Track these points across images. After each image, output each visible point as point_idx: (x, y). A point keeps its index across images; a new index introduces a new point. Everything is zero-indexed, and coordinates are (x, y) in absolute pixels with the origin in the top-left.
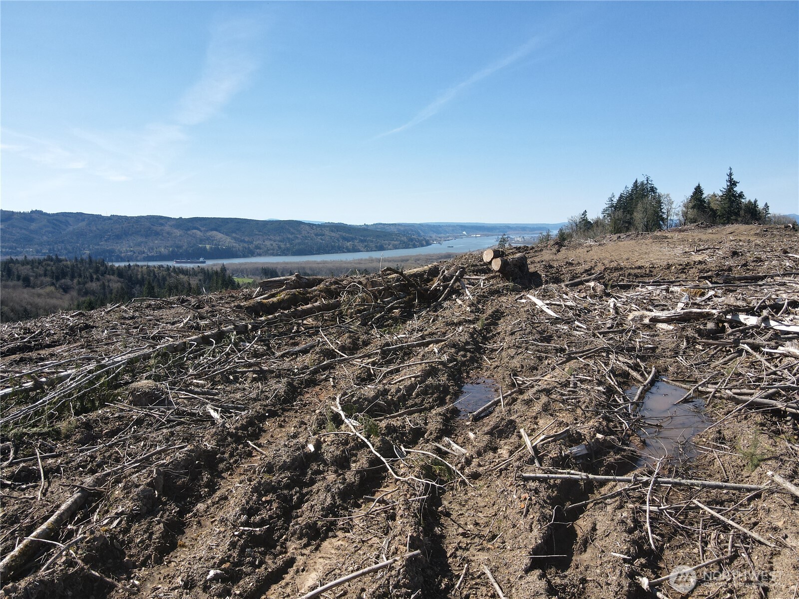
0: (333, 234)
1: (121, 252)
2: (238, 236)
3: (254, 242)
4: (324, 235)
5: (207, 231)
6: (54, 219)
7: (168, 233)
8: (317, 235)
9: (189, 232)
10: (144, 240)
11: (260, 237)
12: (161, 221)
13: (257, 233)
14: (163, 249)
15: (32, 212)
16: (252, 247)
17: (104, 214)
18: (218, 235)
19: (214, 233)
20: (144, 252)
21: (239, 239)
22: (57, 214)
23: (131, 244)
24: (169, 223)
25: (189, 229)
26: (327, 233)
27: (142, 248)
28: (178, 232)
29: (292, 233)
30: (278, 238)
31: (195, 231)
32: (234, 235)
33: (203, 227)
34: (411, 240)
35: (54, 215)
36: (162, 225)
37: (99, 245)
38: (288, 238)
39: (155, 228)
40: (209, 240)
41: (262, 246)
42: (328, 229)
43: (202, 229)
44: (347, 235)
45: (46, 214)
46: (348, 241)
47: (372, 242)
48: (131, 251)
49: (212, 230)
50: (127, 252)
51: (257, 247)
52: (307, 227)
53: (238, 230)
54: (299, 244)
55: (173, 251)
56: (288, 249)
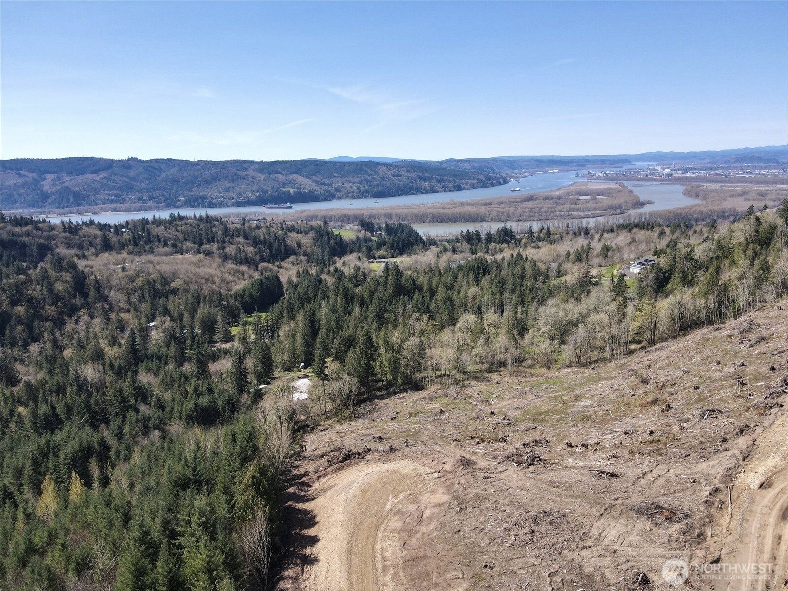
0: (410, 175)
1: (212, 198)
2: (318, 179)
3: (334, 185)
4: (400, 176)
5: (288, 174)
6: (149, 166)
7: (253, 178)
8: (394, 176)
9: (272, 176)
10: (231, 184)
11: (339, 179)
12: (244, 165)
13: (336, 175)
14: (250, 195)
15: (129, 159)
16: (332, 189)
17: (191, 160)
18: (300, 179)
19: (295, 176)
20: (233, 198)
21: (318, 182)
22: (151, 161)
23: (220, 189)
24: (252, 167)
25: (271, 173)
26: (404, 173)
27: (231, 194)
28: (262, 177)
29: (370, 175)
30: (356, 180)
31: (277, 175)
32: (314, 178)
33: (284, 170)
34: (489, 178)
35: (147, 161)
36: (246, 169)
37: (191, 191)
38: (366, 180)
39: (240, 173)
40: (291, 183)
41: (342, 189)
42: (405, 169)
43: (284, 173)
44: (424, 175)
45: (141, 161)
46: (425, 181)
47: (449, 181)
48: (222, 197)
49: (293, 173)
50: (218, 198)
51: (338, 190)
52: (384, 168)
53: (318, 172)
54: (378, 186)
55: (259, 196)
56: (367, 192)
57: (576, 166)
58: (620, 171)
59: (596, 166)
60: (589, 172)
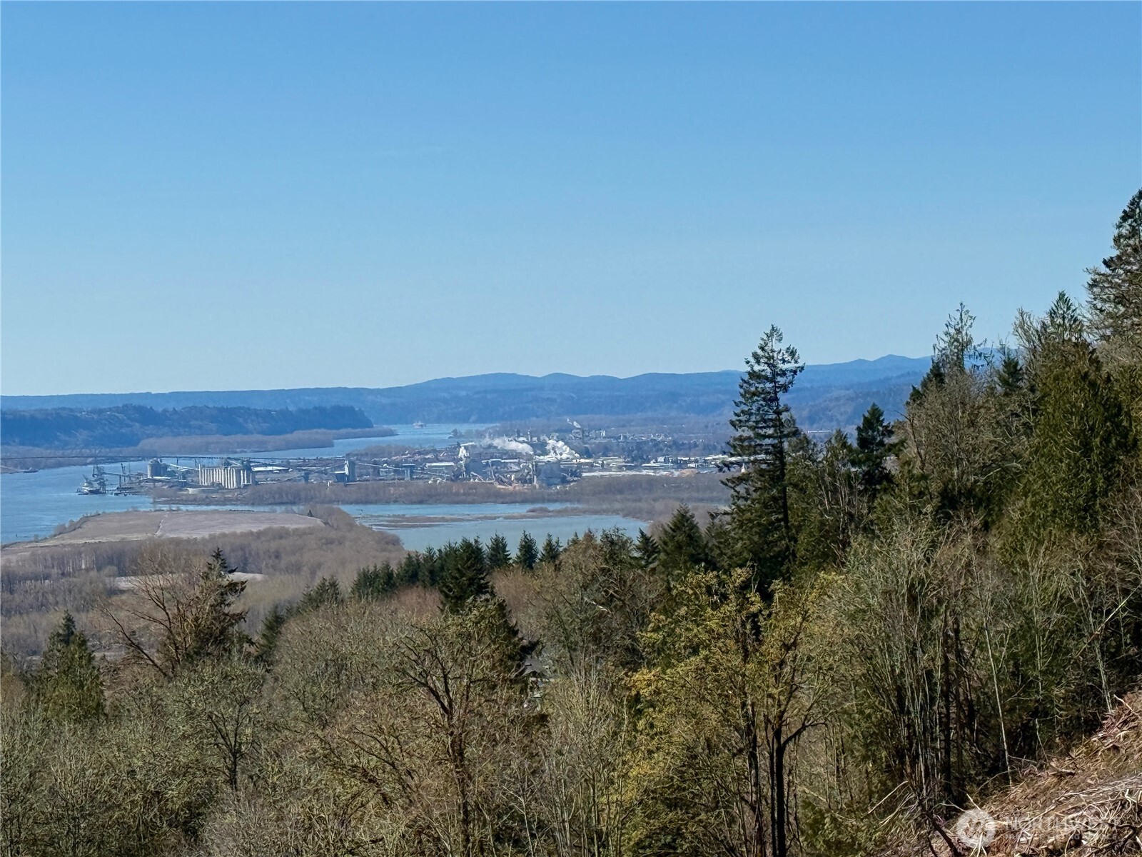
57: (87, 444)
58: (319, 460)
59: (197, 440)
60: (158, 469)
